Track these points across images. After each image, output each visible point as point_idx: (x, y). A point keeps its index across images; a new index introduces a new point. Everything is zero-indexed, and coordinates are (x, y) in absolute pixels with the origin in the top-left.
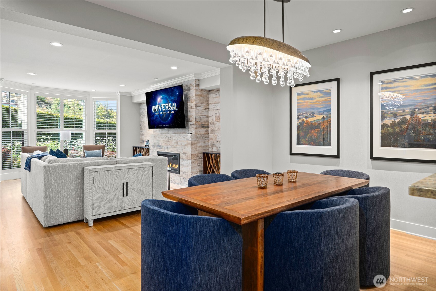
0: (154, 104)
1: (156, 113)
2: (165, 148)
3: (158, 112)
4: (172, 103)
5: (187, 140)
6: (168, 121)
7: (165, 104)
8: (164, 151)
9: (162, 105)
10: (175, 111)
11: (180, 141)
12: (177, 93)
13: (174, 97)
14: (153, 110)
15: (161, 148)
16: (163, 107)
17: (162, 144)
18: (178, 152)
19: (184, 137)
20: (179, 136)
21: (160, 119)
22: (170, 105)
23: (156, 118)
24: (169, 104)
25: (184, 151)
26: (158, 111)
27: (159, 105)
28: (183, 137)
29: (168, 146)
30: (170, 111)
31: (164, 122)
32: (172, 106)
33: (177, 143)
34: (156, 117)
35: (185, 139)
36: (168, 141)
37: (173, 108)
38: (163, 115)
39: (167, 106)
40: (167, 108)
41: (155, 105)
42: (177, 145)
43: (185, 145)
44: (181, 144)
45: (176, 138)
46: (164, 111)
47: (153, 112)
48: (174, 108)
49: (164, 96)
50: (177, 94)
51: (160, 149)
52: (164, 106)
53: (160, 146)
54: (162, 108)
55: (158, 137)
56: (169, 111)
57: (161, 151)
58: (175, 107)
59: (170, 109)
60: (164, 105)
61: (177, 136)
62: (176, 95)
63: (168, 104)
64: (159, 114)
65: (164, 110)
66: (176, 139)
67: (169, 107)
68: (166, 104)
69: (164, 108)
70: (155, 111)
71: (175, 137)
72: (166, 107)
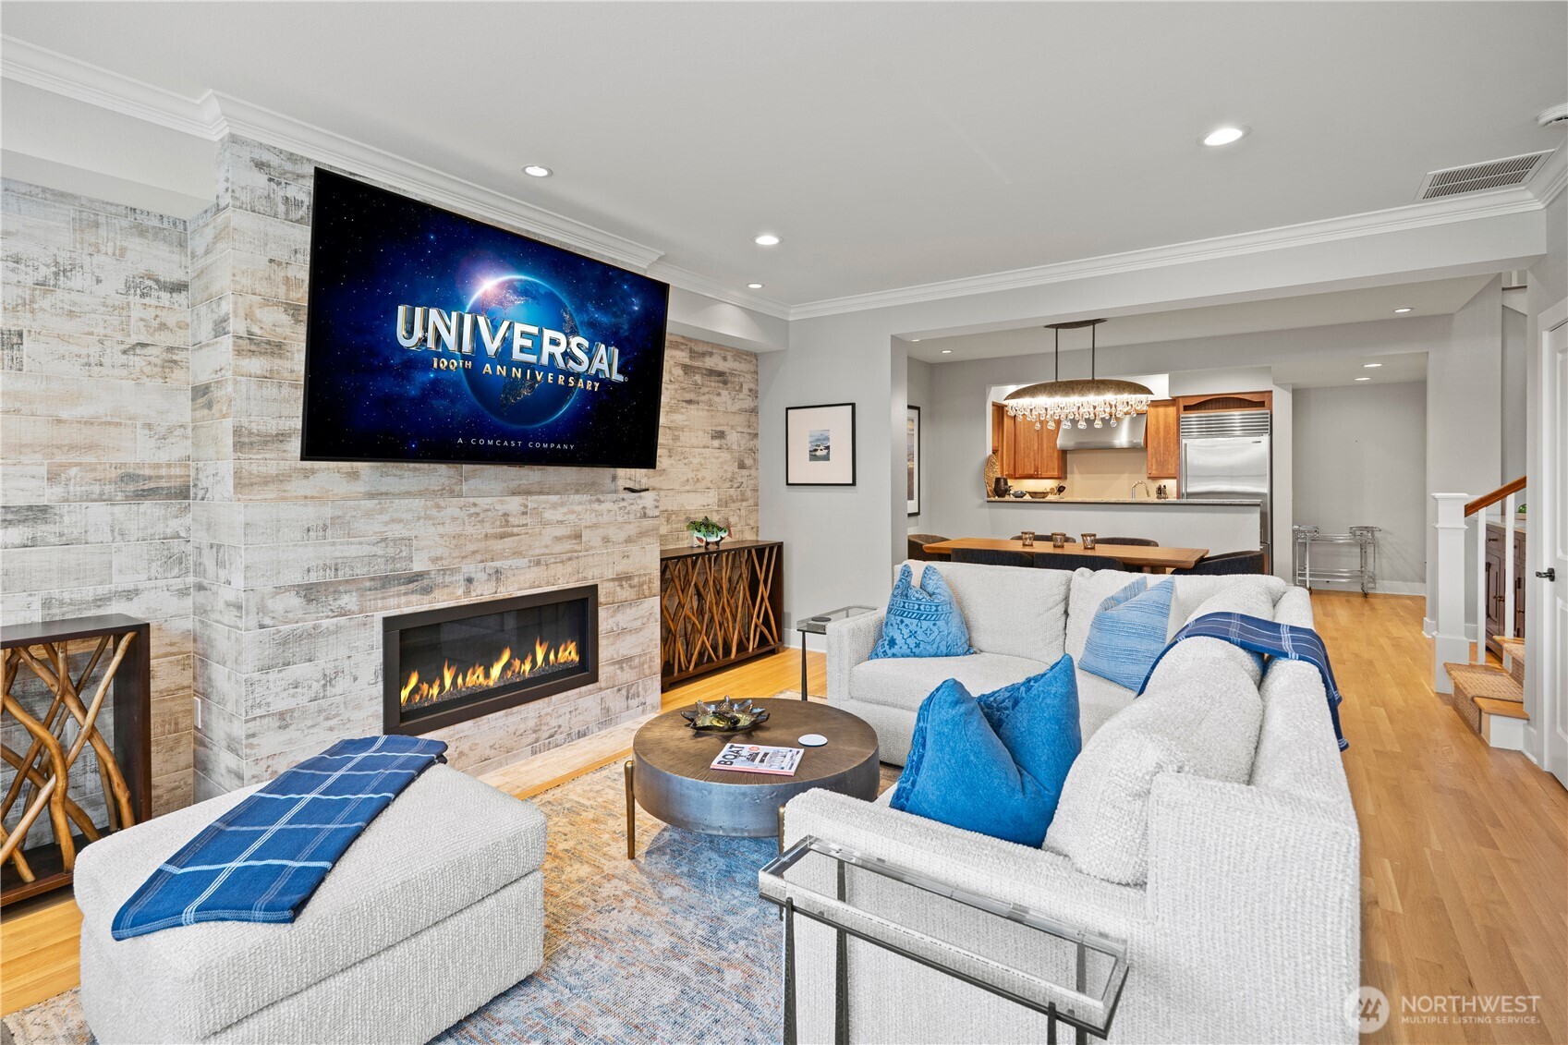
0: (424, 298)
1: (439, 356)
2: (470, 580)
3: (465, 357)
4: (592, 342)
5: (641, 517)
6: (547, 426)
7: (541, 332)
8: (465, 601)
9: (510, 327)
10: (606, 383)
11: (595, 526)
12: (632, 303)
13: (615, 315)
14: (410, 332)
15: (427, 591)
16: (518, 342)
17: (435, 560)
18: (585, 579)
19: (622, 504)
20: (591, 502)
21: (474, 399)
22: (579, 345)
23: (437, 388)
24: (575, 340)
25: (622, 567)
26: (467, 347)
27: (481, 320)
28: (615, 507)
29: (498, 564)
30: (577, 376)
31: (516, 427)
32: (590, 353)
33: (578, 536)
34: (435, 382)
35: (628, 513)
36: (502, 536)
37: (596, 365)
38: (512, 385)
39: (554, 342)
40: (552, 356)
41: (449, 302)
42: (576, 547)
43: (629, 540)
44: (606, 540)
45: (572, 512)
46: (525, 366)
47: (405, 343)
48: (605, 367)
49: (536, 283)
50: (634, 312)
51: (414, 598)
52: (537, 340)
53: (419, 576)
54: (507, 342)
55: (393, 521)
56: (568, 374)
57: (425, 608)
58: (610, 366)
59: (571, 363)
60: (534, 330)
61: (580, 503)
62: (629, 314)
63: (566, 335)
64: (473, 375)
65: (532, 358)
66: (572, 517)
67: (567, 355)
68: (548, 334)
69: (523, 349)
70: (431, 344)
71: (564, 510)
72: (547, 348)
